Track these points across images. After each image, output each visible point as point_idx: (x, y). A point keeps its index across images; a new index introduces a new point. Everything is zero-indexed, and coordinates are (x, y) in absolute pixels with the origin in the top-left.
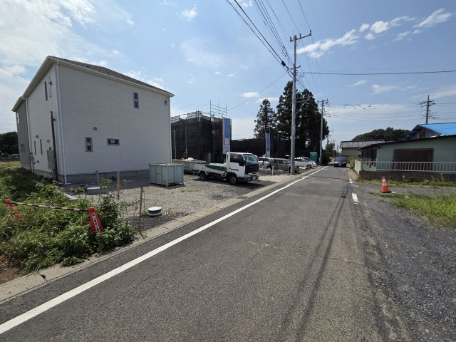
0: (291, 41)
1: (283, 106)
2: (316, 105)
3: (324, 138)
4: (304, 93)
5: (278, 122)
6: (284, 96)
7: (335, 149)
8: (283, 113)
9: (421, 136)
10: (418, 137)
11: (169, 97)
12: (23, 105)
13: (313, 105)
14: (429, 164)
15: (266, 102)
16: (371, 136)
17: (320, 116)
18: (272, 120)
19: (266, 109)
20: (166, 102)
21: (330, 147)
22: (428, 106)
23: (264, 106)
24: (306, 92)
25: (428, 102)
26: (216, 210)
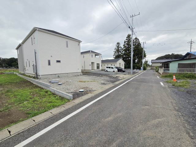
0: (131, 17)
1: (126, 45)
2: (141, 44)
3: (144, 59)
4: (135, 39)
5: (124, 52)
6: (126, 41)
7: (148, 63)
8: (126, 48)
9: (189, 57)
10: (188, 58)
11: (80, 42)
12: (21, 47)
13: (139, 44)
14: (194, 69)
15: (118, 43)
16: (164, 57)
17: (142, 49)
18: (121, 51)
19: (118, 46)
20: (79, 44)
21: (146, 62)
22: (191, 43)
23: (117, 45)
24: (136, 39)
25: (191, 42)
26: (105, 89)
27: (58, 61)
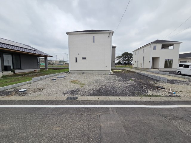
27: (84, 58)
